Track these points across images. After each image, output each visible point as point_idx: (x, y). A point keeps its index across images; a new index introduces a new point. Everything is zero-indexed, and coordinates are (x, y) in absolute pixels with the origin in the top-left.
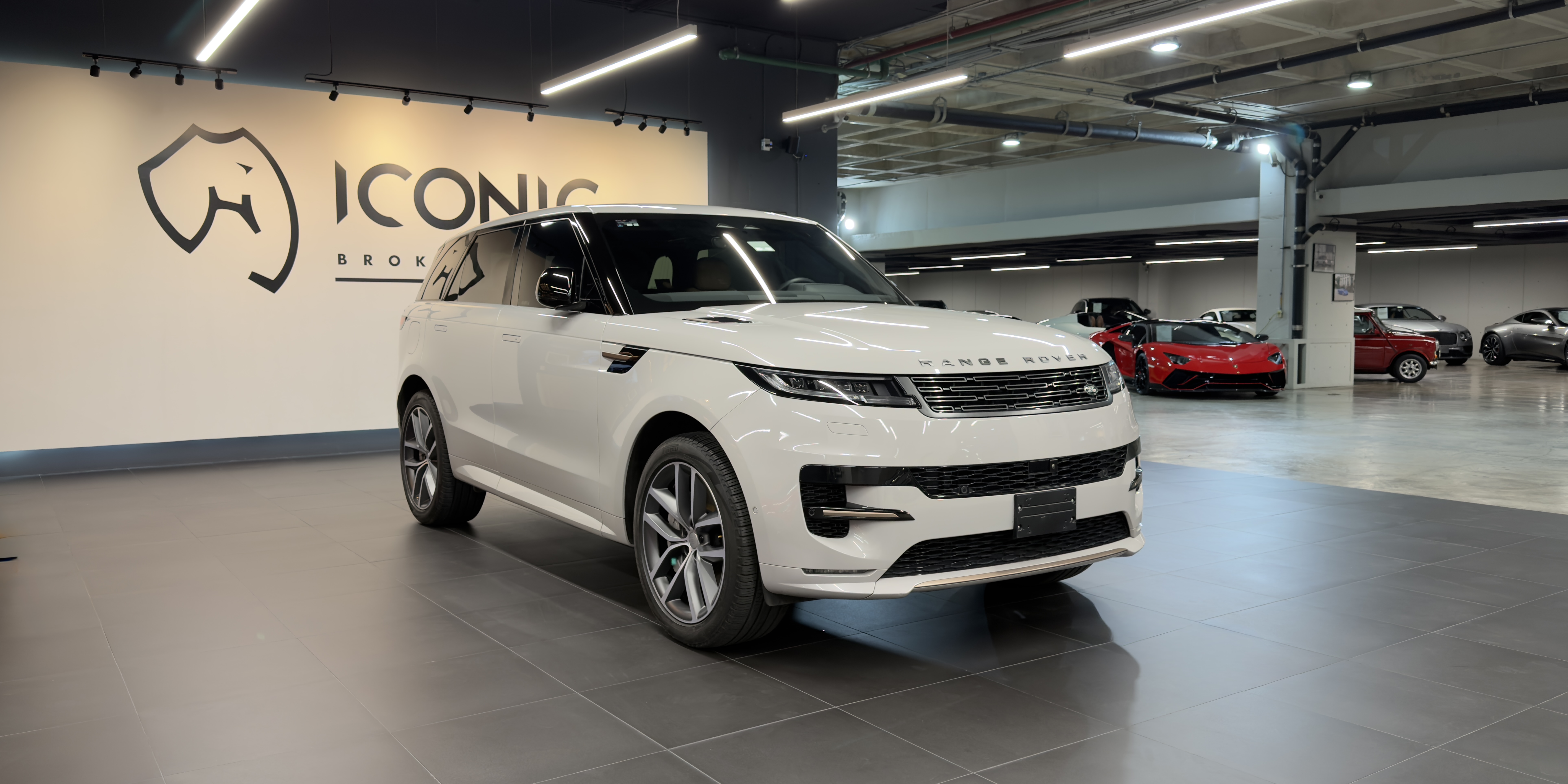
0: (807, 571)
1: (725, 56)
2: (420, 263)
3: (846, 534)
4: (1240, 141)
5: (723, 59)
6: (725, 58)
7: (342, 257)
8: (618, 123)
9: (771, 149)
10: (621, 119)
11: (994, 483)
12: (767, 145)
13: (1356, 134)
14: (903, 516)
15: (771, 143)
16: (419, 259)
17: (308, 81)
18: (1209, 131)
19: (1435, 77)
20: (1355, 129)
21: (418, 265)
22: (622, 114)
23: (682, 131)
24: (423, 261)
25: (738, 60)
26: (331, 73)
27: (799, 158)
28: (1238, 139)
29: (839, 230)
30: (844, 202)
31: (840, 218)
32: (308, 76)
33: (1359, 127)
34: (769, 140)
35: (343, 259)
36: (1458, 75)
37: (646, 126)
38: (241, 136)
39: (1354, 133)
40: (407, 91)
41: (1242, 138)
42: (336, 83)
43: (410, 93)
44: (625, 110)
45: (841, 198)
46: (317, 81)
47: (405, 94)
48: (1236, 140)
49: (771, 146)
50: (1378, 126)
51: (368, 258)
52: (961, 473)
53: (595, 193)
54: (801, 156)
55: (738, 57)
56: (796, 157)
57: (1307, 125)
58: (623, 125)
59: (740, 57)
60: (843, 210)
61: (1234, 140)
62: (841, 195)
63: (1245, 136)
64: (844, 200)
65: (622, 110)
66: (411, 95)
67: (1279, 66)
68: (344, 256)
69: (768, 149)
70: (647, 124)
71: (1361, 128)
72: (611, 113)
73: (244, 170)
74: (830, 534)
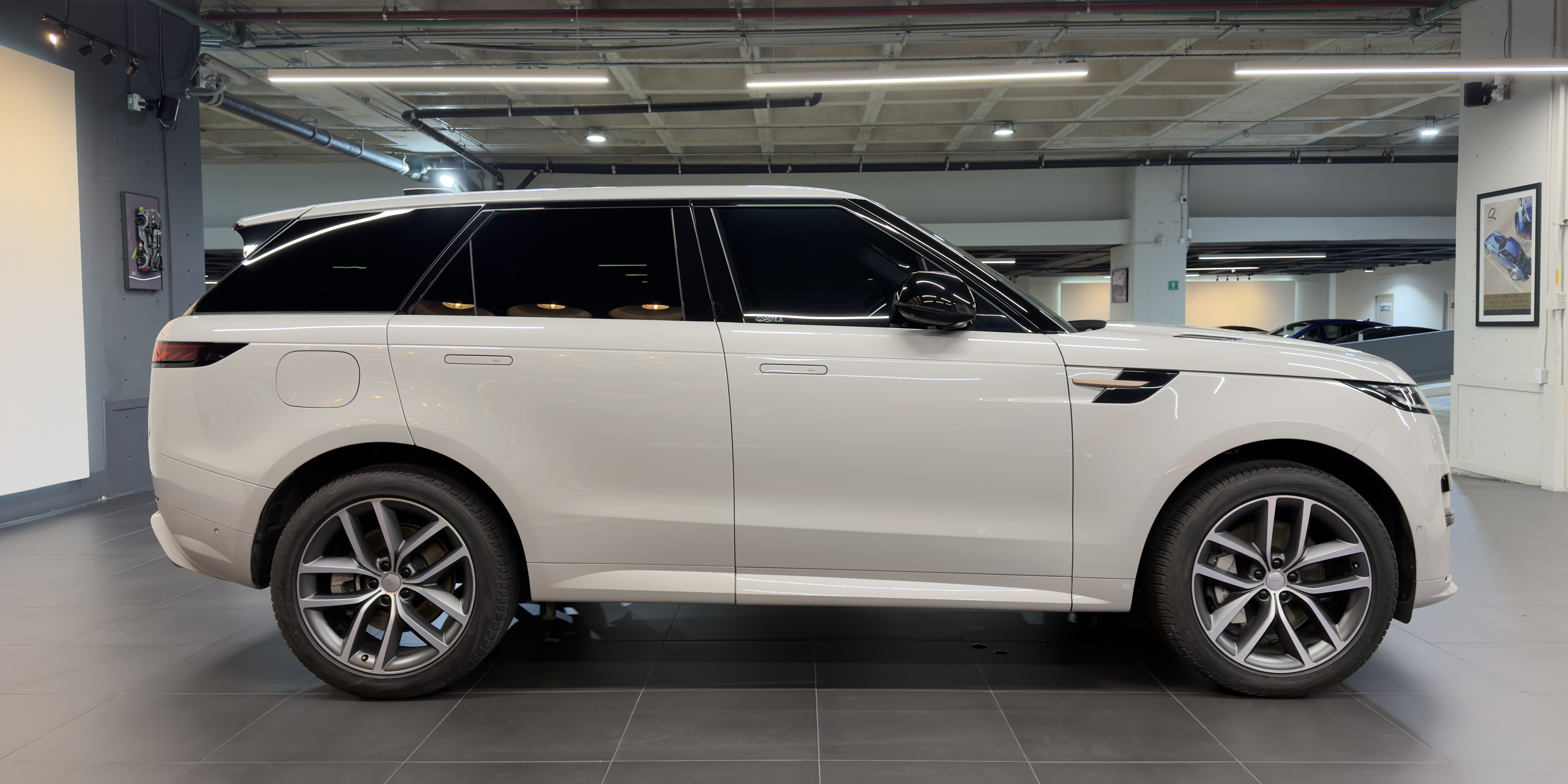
4: (428, 171)
13: (536, 178)
18: (404, 157)
19: (626, 141)
20: (535, 173)
27: (167, 126)
28: (426, 168)
33: (539, 172)
36: (643, 142)
39: (534, 176)
41: (429, 168)
48: (425, 169)
50: (555, 174)
56: (165, 125)
57: (495, 165)
61: (423, 169)
63: (432, 166)
67: (576, 112)
69: (137, 108)
71: (540, 174)
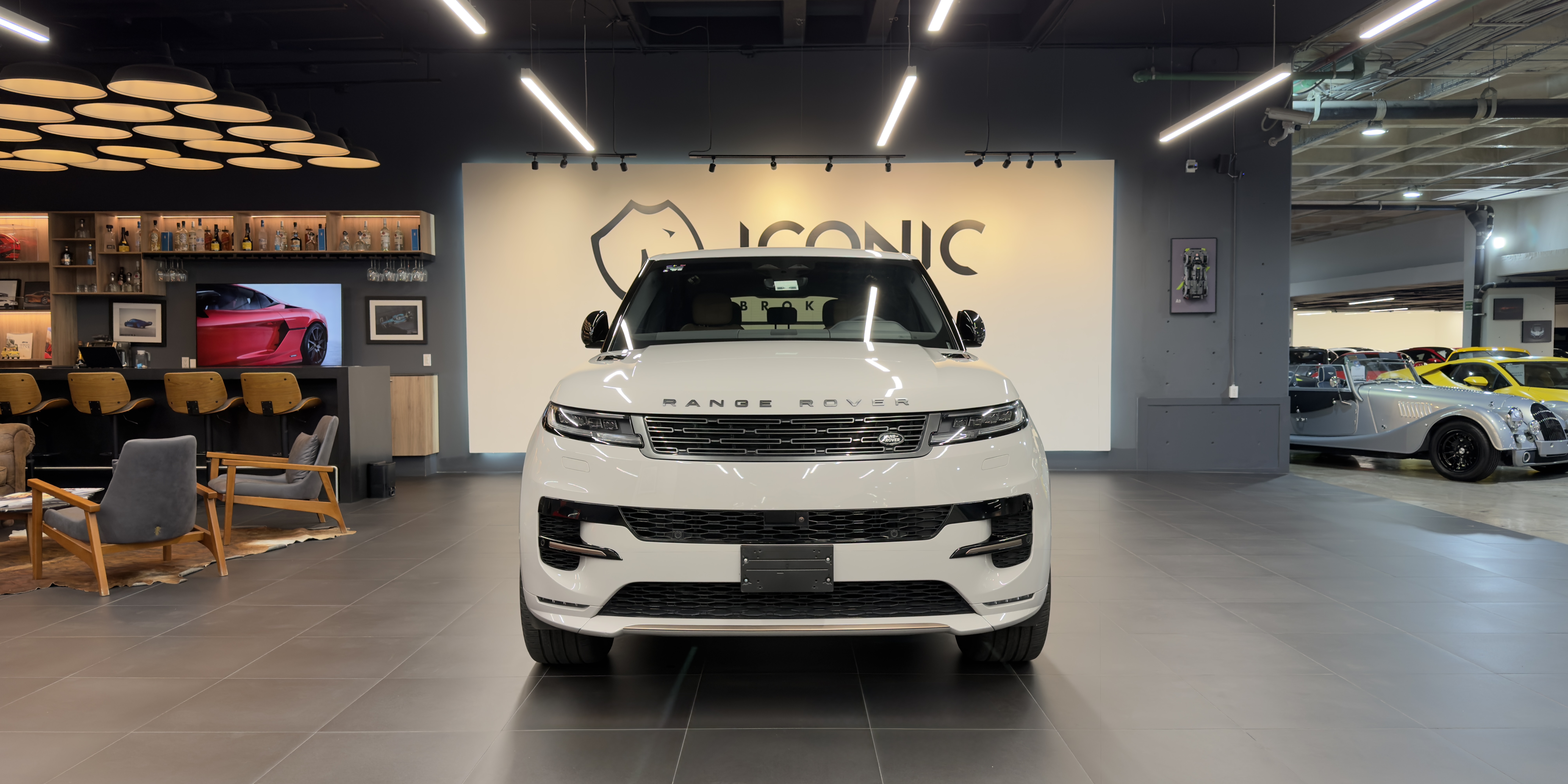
0: (541, 599)
1: (1139, 79)
2: (809, 308)
3: (577, 567)
5: (1138, 82)
6: (1139, 81)
7: (743, 304)
8: (978, 163)
9: (1196, 170)
10: (982, 159)
11: (717, 532)
12: (1190, 167)
14: (611, 555)
15: (1196, 164)
16: (809, 303)
17: (691, 157)
21: (807, 309)
22: (983, 154)
23: (1052, 163)
24: (811, 305)
25: (1155, 81)
26: (710, 149)
27: (1236, 177)
29: (1485, 250)
30: (1490, 217)
31: (1486, 237)
32: (691, 154)
34: (1195, 161)
35: (745, 305)
37: (1010, 162)
38: (667, 207)
40: (773, 158)
42: (713, 157)
43: (776, 159)
44: (987, 150)
45: (1487, 212)
46: (699, 157)
47: (772, 160)
49: (1195, 167)
51: (765, 304)
52: (676, 517)
53: (981, 233)
54: (1238, 175)
55: (1154, 78)
56: (1232, 177)
58: (985, 163)
59: (1156, 77)
60: (1489, 226)
62: (1486, 208)
64: (1490, 214)
65: (983, 151)
66: (776, 160)
68: (745, 303)
69: (1193, 170)
70: (1010, 160)
72: (972, 154)
73: (668, 234)
74: (562, 565)
